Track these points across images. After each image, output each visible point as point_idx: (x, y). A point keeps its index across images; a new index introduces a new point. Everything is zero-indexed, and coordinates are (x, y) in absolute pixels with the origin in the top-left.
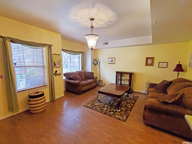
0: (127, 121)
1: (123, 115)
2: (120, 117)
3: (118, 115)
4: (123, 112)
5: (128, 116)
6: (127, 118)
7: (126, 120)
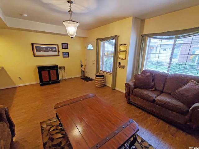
0: (39, 125)
1: (50, 127)
2: (51, 122)
3: (55, 122)
4: (53, 131)
5: (42, 131)
6: (42, 127)
7: (41, 124)
